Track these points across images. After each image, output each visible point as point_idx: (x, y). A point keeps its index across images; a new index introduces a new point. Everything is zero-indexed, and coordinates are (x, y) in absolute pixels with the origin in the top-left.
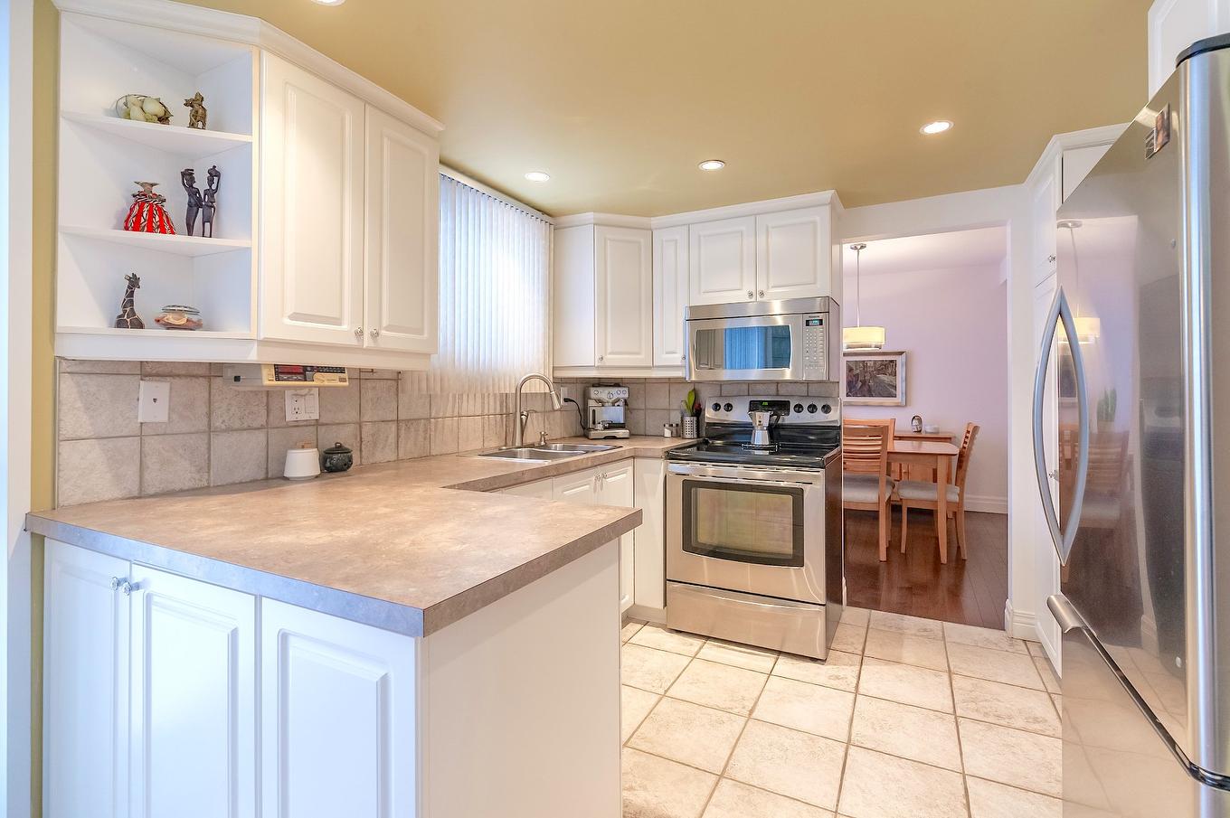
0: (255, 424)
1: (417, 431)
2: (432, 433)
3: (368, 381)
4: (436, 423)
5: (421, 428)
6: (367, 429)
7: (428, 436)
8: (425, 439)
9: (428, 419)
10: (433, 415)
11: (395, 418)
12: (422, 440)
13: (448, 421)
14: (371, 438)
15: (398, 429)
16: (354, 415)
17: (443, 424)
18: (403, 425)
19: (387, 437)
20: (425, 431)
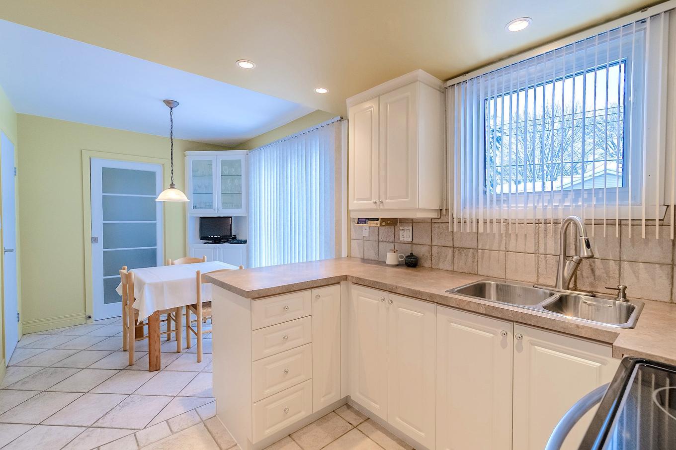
0: (390, 241)
1: (467, 255)
2: (480, 260)
3: (436, 224)
4: (483, 253)
5: (470, 254)
6: (435, 249)
7: (476, 260)
8: (473, 262)
9: (477, 249)
10: (480, 247)
11: (451, 245)
12: (471, 262)
13: (494, 254)
14: (437, 255)
15: (453, 252)
16: (428, 241)
17: (490, 255)
18: (457, 251)
19: (446, 256)
20: (474, 257)
